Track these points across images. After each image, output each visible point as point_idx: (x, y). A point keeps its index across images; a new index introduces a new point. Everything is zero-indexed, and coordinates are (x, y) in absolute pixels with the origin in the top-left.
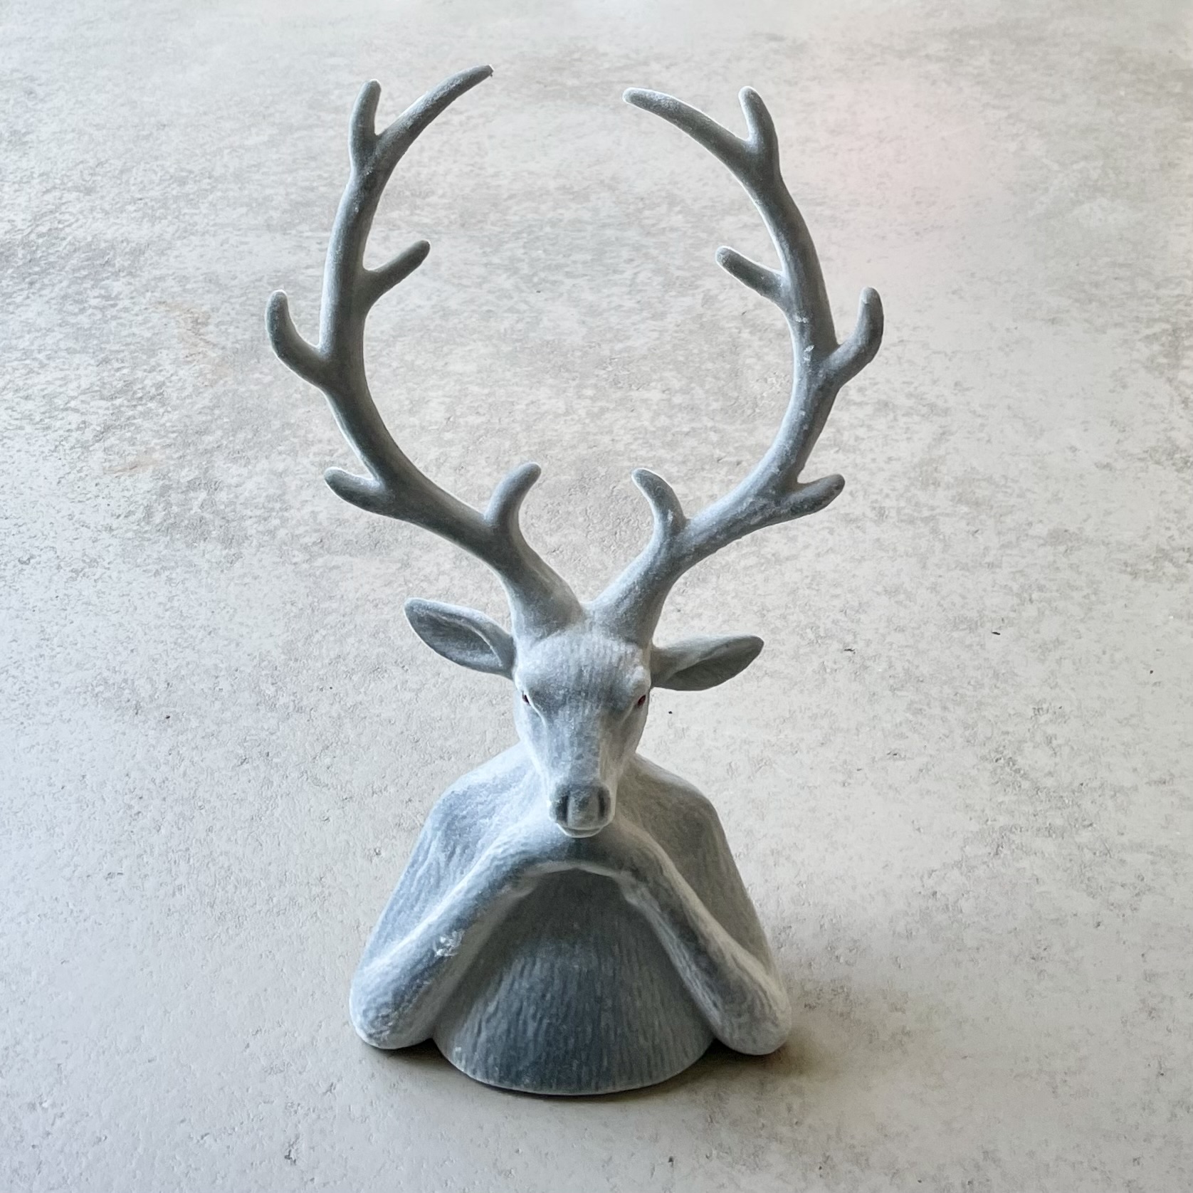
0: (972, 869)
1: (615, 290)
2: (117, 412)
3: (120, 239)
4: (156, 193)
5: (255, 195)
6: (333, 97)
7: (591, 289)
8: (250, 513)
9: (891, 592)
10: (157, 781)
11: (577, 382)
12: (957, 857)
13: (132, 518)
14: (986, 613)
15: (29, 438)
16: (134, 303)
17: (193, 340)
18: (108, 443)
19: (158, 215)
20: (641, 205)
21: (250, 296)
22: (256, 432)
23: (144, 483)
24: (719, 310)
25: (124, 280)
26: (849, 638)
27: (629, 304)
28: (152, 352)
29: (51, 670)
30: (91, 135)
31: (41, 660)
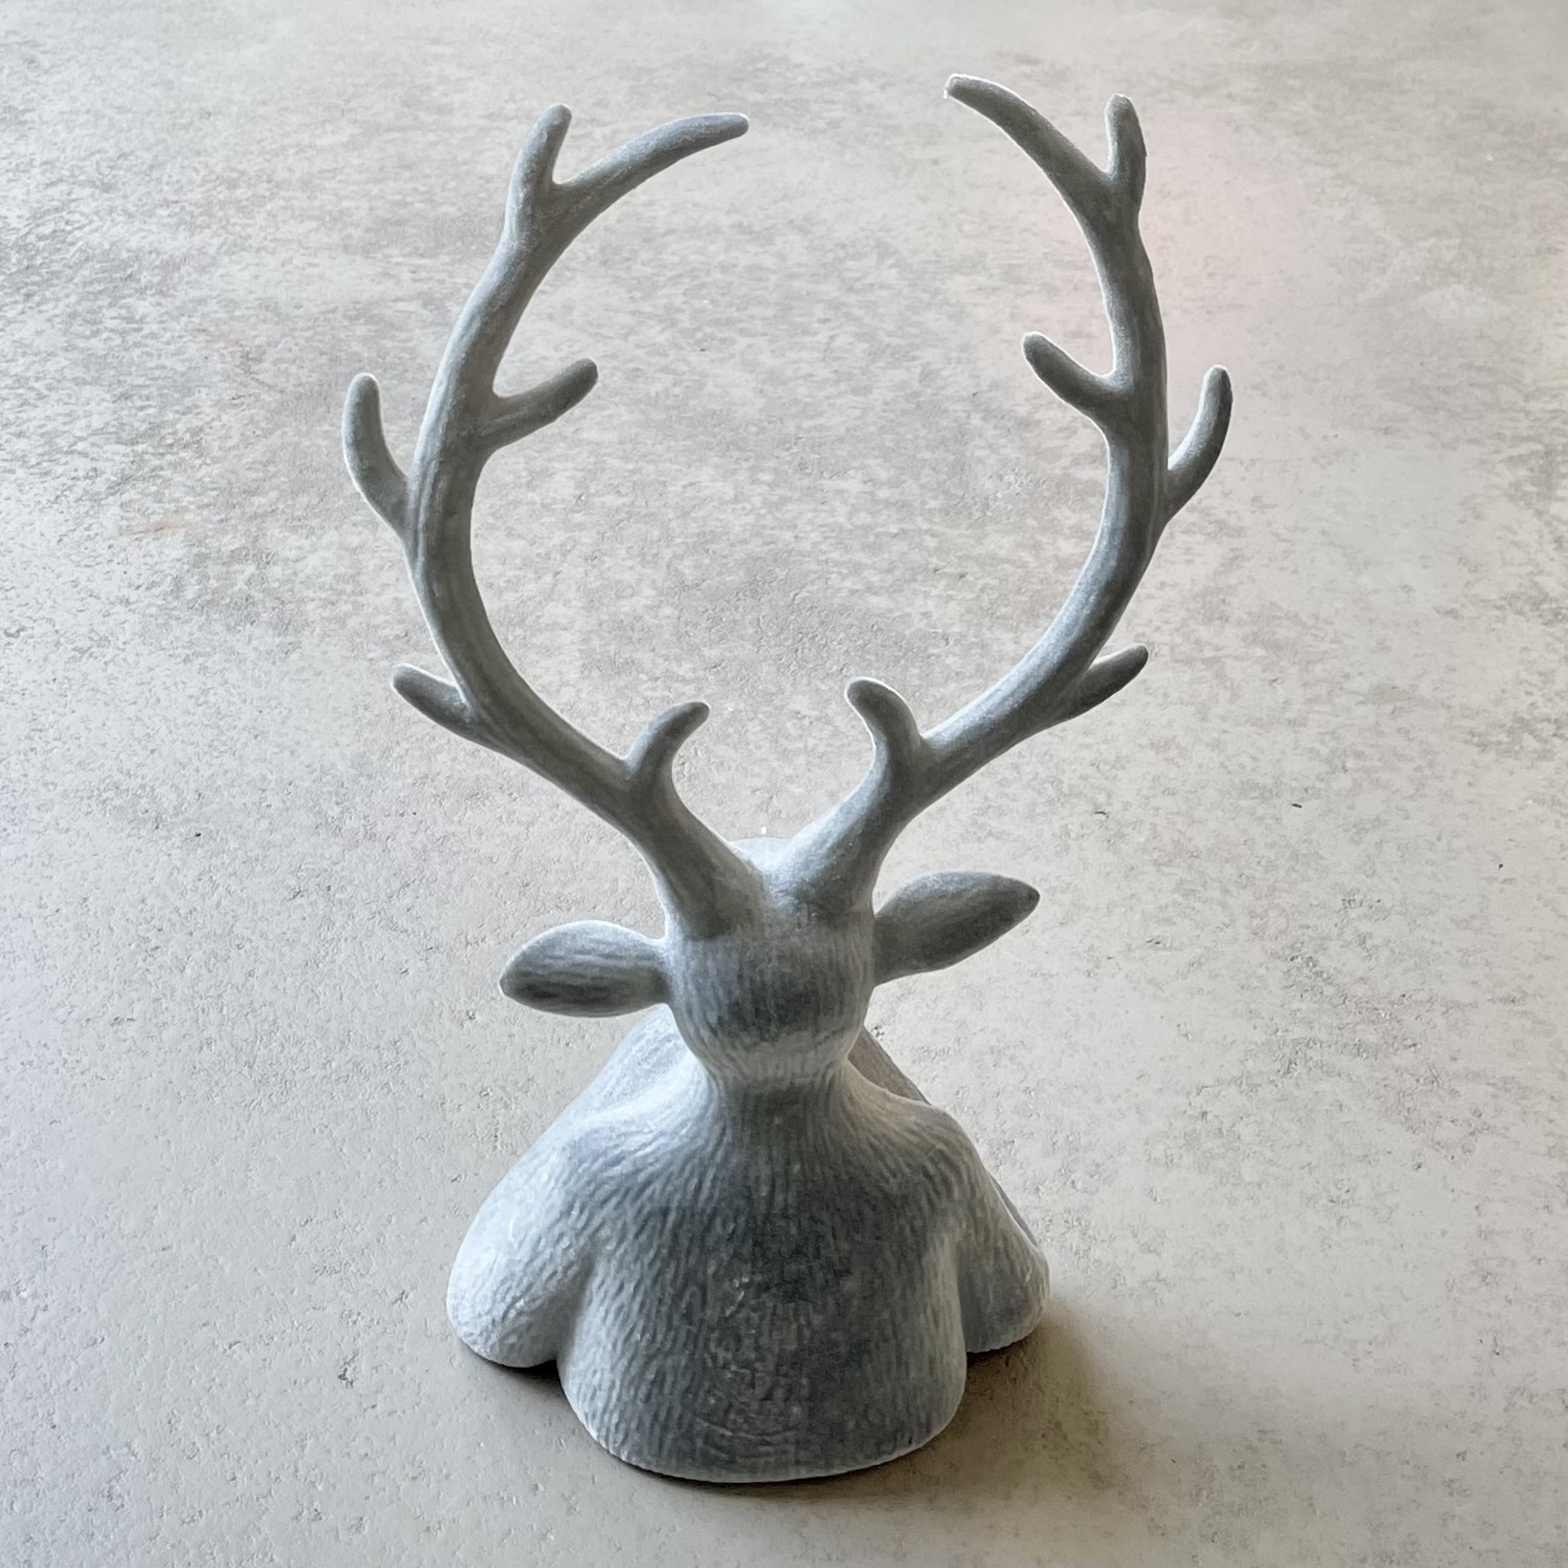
0: (1254, 1088)
1: (805, 355)
2: (139, 460)
3: (148, 248)
4: (197, 195)
5: (329, 207)
6: (435, 94)
7: (773, 351)
8: (310, 594)
9: (1160, 746)
10: (182, 911)
11: (751, 463)
12: (1236, 1073)
13: (156, 591)
14: (1285, 780)
15: (21, 484)
16: (165, 329)
17: (243, 378)
18: (126, 497)
19: (198, 223)
20: (841, 254)
21: (320, 329)
22: (322, 497)
23: (173, 550)
24: (943, 388)
25: (152, 300)
26: (1101, 798)
27: (823, 373)
28: (187, 391)
29: (44, 767)
30: (111, 119)
31: (31, 755)
